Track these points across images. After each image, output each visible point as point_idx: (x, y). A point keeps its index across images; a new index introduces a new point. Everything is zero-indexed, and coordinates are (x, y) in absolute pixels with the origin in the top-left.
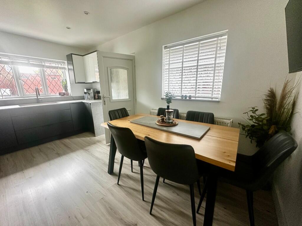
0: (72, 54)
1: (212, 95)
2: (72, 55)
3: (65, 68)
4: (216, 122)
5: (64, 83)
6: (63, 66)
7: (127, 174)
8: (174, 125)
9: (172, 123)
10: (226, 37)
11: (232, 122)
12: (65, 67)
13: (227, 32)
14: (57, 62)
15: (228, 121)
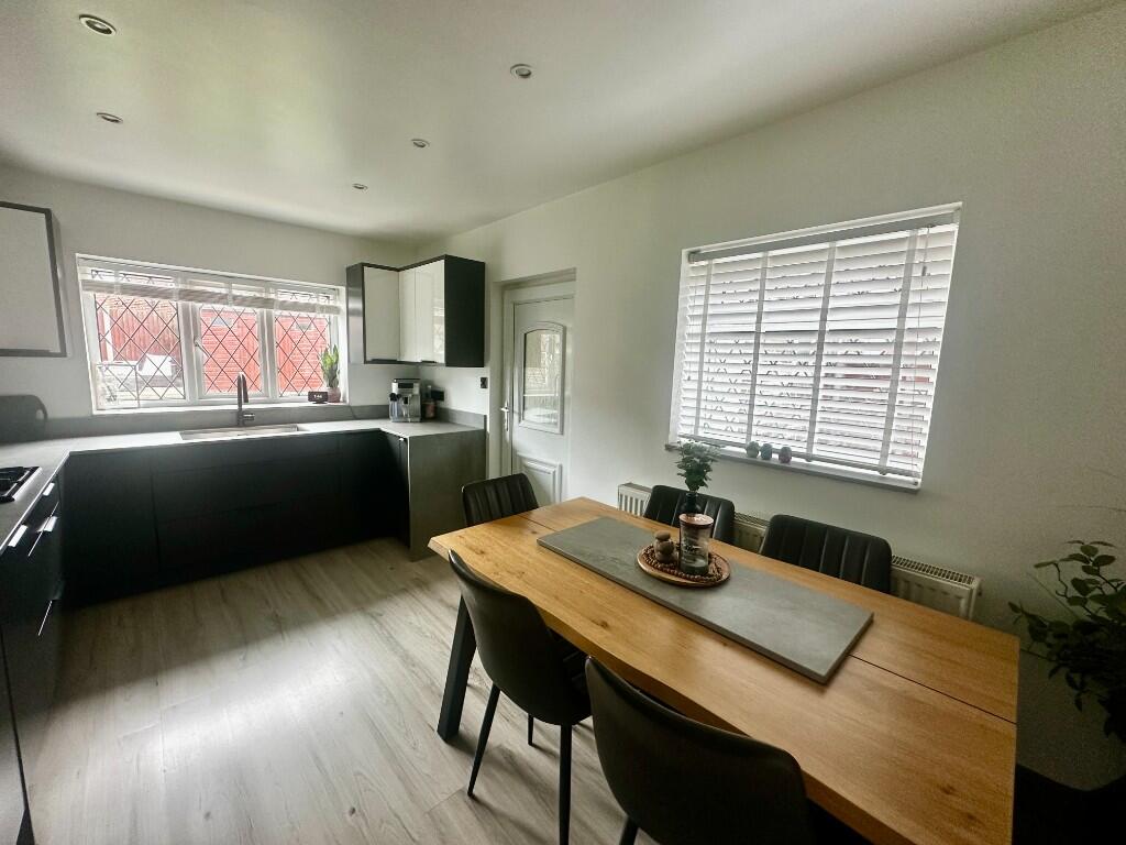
0: (363, 265)
1: (884, 456)
2: (366, 268)
3: (336, 310)
4: (902, 585)
5: (328, 361)
6: (331, 303)
7: (510, 748)
8: (709, 584)
9: (704, 571)
10: (954, 228)
11: (979, 594)
12: (338, 304)
13: (958, 209)
14: (317, 291)
15: (955, 584)
